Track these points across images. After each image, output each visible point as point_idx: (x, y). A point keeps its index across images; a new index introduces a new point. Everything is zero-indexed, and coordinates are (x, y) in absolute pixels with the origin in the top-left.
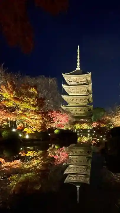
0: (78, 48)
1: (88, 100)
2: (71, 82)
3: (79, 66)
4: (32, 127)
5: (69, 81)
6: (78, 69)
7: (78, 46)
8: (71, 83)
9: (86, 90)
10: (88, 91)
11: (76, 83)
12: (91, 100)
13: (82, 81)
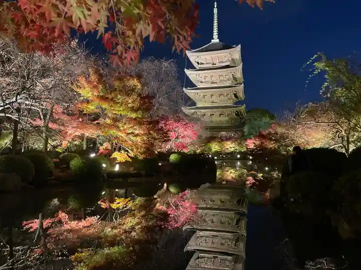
0: (215, 6)
1: (236, 95)
2: (202, 64)
3: (217, 36)
4: (127, 149)
5: (198, 63)
6: (216, 40)
7: (216, 3)
8: (202, 66)
9: (232, 77)
10: (235, 79)
11: (210, 66)
12: (241, 95)
13: (223, 62)
